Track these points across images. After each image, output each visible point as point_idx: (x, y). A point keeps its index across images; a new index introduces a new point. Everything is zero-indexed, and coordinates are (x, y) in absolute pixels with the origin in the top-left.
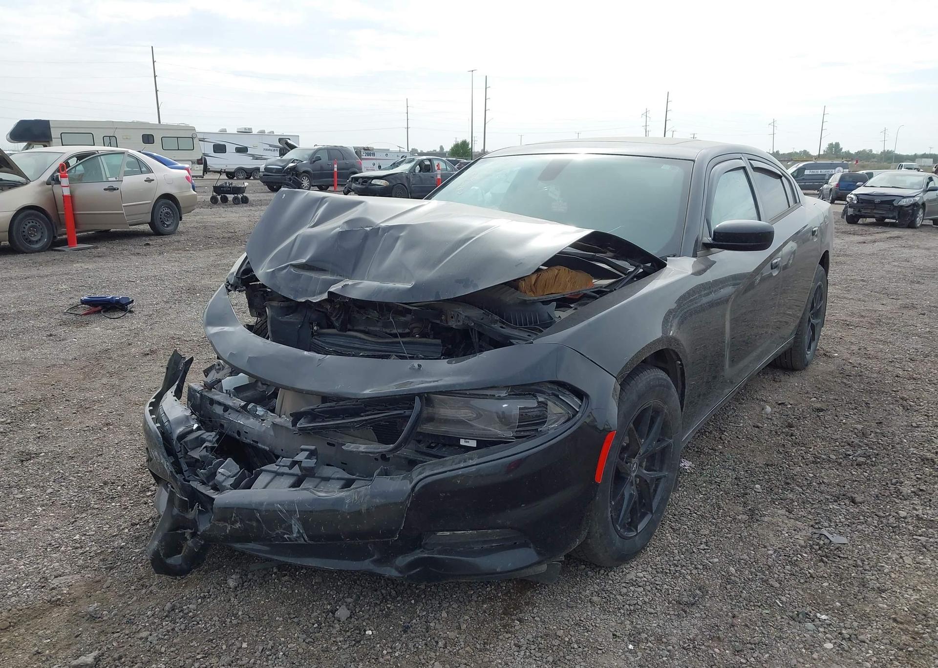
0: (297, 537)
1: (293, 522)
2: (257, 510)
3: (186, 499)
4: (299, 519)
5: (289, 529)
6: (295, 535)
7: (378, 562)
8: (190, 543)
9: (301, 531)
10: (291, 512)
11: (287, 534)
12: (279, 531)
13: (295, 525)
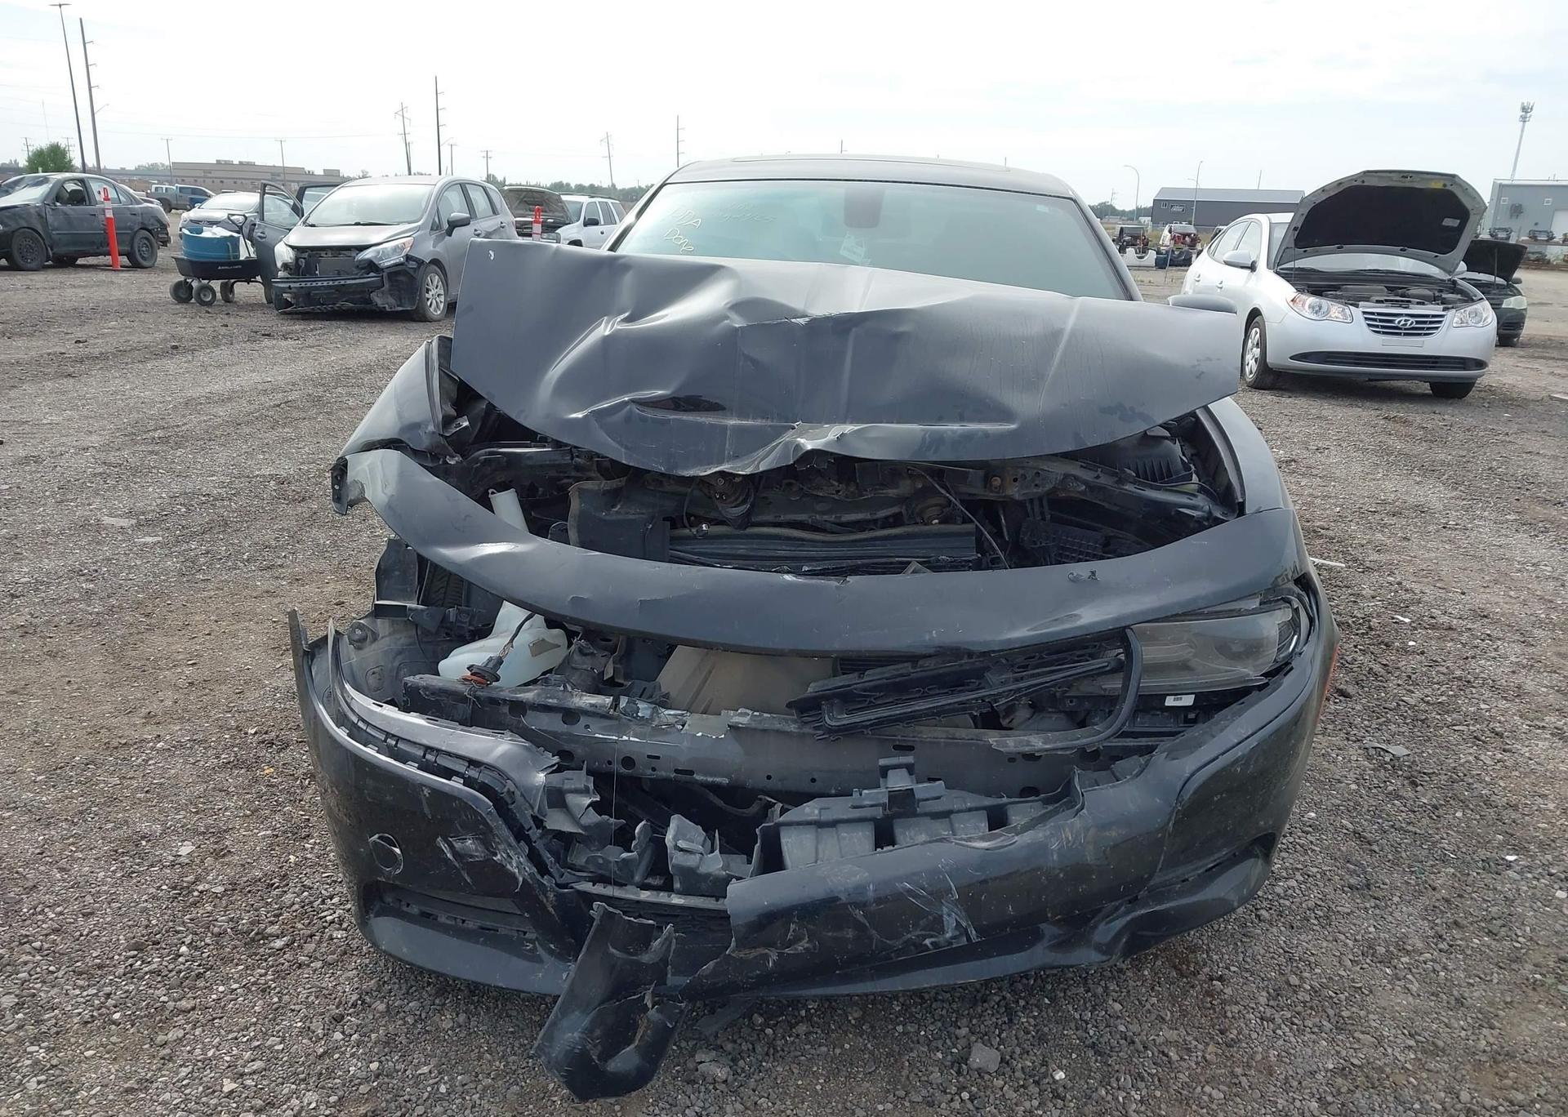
0: (952, 938)
1: (945, 910)
2: (851, 904)
3: (651, 922)
4: (956, 903)
5: (937, 925)
6: (948, 935)
7: (1062, 945)
8: (652, 1013)
9: (964, 924)
10: (939, 894)
11: (932, 936)
12: (912, 936)
13: (949, 915)
